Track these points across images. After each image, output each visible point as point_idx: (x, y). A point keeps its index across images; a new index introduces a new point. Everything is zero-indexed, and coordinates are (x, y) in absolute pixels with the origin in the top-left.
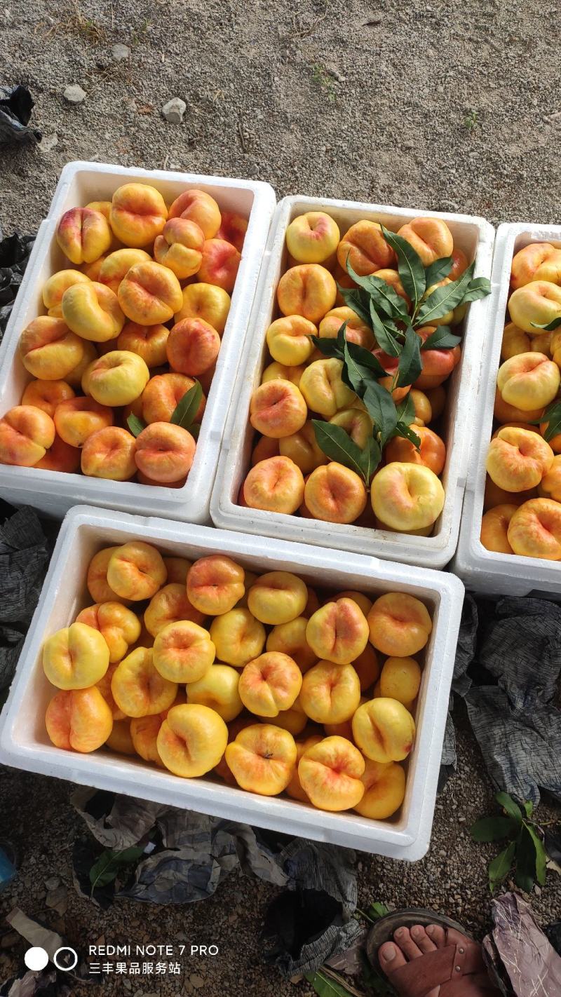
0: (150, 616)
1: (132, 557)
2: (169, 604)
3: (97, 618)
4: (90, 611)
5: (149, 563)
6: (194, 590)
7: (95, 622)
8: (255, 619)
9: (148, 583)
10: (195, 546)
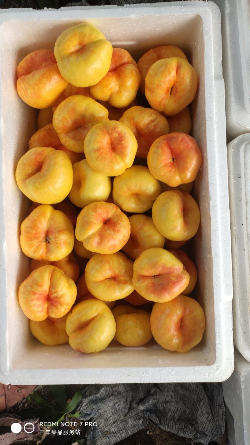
0: (135, 111)
1: (181, 76)
2: (148, 124)
3: (123, 65)
4: (127, 57)
5: (180, 94)
6: (165, 142)
7: (118, 64)
8: (154, 201)
9: (162, 99)
10: (205, 131)
